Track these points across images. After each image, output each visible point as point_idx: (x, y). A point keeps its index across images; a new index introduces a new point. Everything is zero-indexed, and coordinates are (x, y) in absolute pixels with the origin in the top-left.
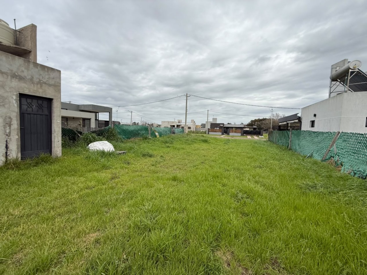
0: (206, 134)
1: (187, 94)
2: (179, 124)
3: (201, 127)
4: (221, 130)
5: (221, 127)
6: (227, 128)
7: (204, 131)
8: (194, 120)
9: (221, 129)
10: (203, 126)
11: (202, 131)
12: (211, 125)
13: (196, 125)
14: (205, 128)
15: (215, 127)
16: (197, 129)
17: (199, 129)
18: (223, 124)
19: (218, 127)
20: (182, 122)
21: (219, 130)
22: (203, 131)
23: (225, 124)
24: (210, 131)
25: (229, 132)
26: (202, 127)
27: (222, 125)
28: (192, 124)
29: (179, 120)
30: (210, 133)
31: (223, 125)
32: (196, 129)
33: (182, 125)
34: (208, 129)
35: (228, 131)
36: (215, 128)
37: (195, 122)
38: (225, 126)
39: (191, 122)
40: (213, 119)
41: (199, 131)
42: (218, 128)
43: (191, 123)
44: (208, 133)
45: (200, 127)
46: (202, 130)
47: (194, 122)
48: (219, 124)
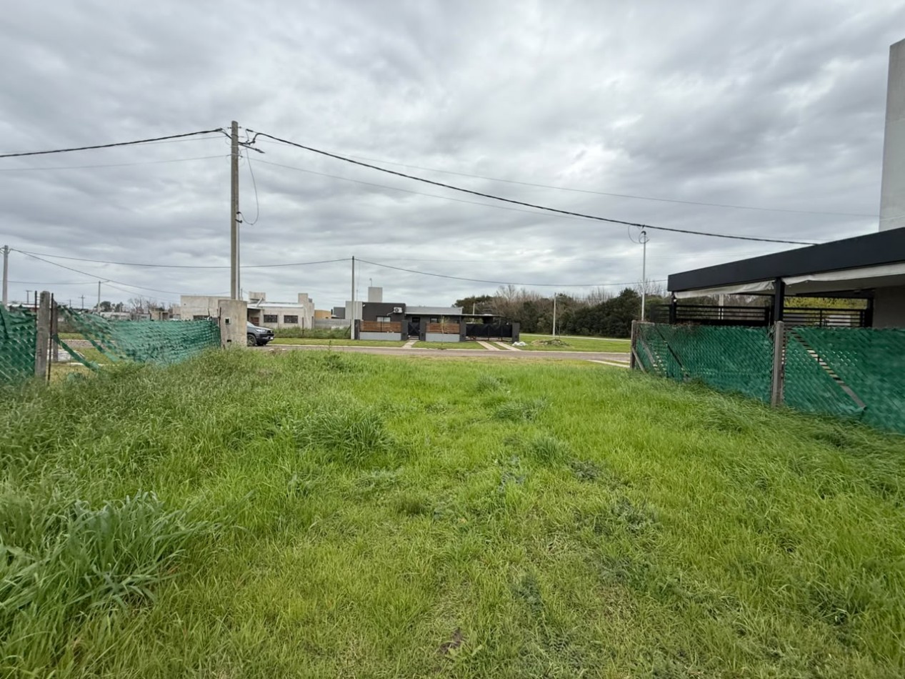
0: (350, 338)
1: (235, 126)
2: (254, 306)
3: (333, 318)
4: (399, 325)
5: (398, 314)
6: (416, 318)
7: (341, 328)
8: (307, 294)
9: (399, 322)
10: (339, 313)
11: (333, 327)
12: (363, 308)
13: (316, 311)
14: (344, 318)
15: (377, 316)
16: (319, 322)
17: (325, 323)
18: (403, 306)
19: (388, 316)
20: (267, 300)
21: (390, 323)
22: (337, 330)
23: (407, 305)
24: (362, 328)
25: (426, 332)
26: (335, 316)
27: (400, 311)
28: (301, 306)
29: (255, 294)
30: (362, 335)
31: (404, 310)
32: (315, 321)
33: (266, 309)
34: (356, 321)
35: (421, 326)
36: (379, 320)
37: (313, 301)
38: (408, 313)
39: (297, 302)
40: (371, 289)
41: (326, 329)
42: (388, 320)
43: (299, 302)
44: (357, 337)
45: (330, 317)
46: (337, 324)
47: (311, 301)
48: (390, 306)
